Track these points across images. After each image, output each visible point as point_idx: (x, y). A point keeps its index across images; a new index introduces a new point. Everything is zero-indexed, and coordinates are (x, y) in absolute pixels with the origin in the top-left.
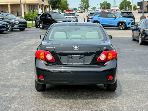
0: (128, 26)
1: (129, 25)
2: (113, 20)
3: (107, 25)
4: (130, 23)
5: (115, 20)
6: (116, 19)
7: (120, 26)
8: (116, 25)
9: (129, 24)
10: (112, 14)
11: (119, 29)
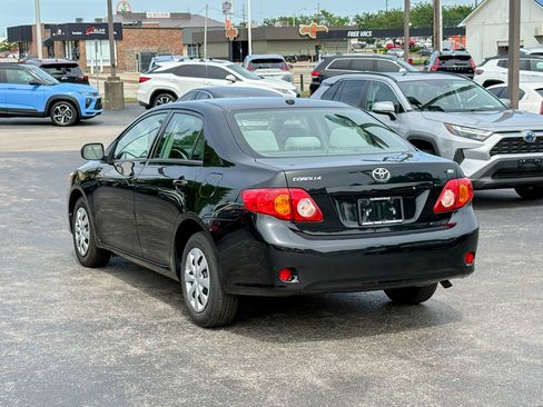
0: (84, 112)
1: (88, 110)
2: (29, 92)
3: (7, 109)
4: (91, 100)
5: (35, 93)
6: (41, 87)
7: (57, 112)
8: (42, 109)
9: (87, 106)
10: (23, 69)
11: (53, 124)
